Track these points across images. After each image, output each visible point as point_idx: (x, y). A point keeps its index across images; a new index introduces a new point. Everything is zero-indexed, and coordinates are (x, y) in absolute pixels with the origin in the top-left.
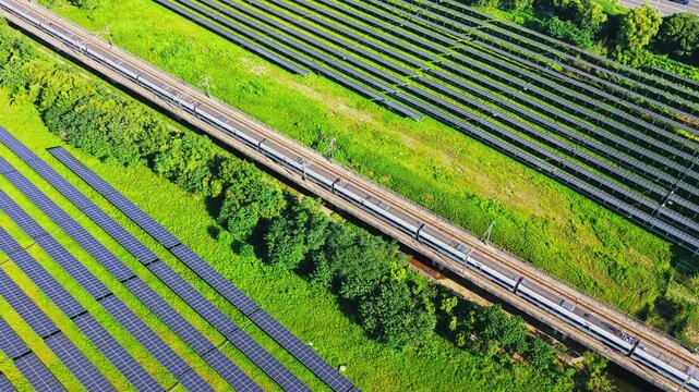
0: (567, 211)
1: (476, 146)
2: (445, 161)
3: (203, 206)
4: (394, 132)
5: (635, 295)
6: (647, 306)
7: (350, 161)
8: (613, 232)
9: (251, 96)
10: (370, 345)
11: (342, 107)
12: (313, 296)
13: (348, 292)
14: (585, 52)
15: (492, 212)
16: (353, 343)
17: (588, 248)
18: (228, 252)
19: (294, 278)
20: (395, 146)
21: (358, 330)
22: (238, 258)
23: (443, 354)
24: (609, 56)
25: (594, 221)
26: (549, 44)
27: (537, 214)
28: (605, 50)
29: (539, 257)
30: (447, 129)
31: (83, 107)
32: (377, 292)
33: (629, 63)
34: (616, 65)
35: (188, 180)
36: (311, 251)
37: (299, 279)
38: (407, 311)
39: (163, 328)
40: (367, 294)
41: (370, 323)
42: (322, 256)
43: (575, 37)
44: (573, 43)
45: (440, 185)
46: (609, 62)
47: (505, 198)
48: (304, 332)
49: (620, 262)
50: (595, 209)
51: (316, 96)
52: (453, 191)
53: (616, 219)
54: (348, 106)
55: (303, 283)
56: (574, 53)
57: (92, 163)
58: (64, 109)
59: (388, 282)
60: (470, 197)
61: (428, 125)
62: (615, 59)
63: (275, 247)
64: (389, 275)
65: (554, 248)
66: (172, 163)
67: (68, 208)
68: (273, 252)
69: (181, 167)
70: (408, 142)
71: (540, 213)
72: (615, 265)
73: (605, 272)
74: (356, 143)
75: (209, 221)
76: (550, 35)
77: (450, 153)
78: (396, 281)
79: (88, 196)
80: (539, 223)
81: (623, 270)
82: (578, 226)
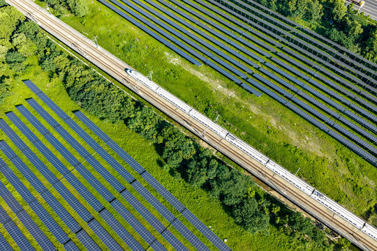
0: (334, 154)
1: (289, 113)
2: (273, 122)
3: (153, 148)
4: (247, 103)
5: (365, 203)
6: (371, 208)
7: (225, 121)
8: (357, 167)
9: (172, 78)
10: (238, 229)
11: (220, 87)
12: (209, 201)
13: (228, 202)
14: (348, 51)
15: (297, 155)
16: (230, 227)
17: (344, 176)
18: (168, 175)
19: (201, 191)
20: (247, 113)
21: (232, 220)
22: (173, 178)
23: (272, 234)
24: (362, 54)
25: (348, 160)
26: (330, 44)
27: (319, 155)
28: (360, 49)
29: (319, 182)
30: (274, 102)
31: (88, 90)
32: (242, 204)
33: (372, 58)
34: (365, 60)
35: (146, 134)
36: (209, 179)
37: (203, 191)
38: (256, 215)
39: (141, 217)
40: (237, 204)
41: (239, 220)
42: (215, 183)
43: (344, 41)
44: (342, 45)
45: (271, 137)
46: (361, 58)
47: (303, 146)
48: (207, 221)
49: (359, 184)
50: (349, 153)
51: (206, 79)
52: (278, 141)
53: (359, 159)
54: (223, 86)
55: (205, 194)
56: (342, 52)
57: (96, 121)
58: (79, 89)
59: (247, 198)
60: (286, 145)
61: (264, 100)
62: (365, 55)
63: (192, 178)
64: (247, 194)
65: (327, 176)
66: (137, 124)
67: (87, 147)
68: (191, 180)
69: (142, 127)
70: (254, 109)
71: (321, 155)
72: (357, 186)
73: (351, 190)
74: (228, 111)
75: (157, 156)
76: (330, 39)
77: (275, 117)
78: (251, 198)
79: (97, 141)
80: (320, 161)
81: (361, 188)
82: (340, 163)
